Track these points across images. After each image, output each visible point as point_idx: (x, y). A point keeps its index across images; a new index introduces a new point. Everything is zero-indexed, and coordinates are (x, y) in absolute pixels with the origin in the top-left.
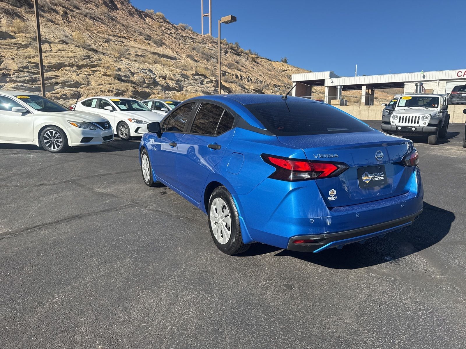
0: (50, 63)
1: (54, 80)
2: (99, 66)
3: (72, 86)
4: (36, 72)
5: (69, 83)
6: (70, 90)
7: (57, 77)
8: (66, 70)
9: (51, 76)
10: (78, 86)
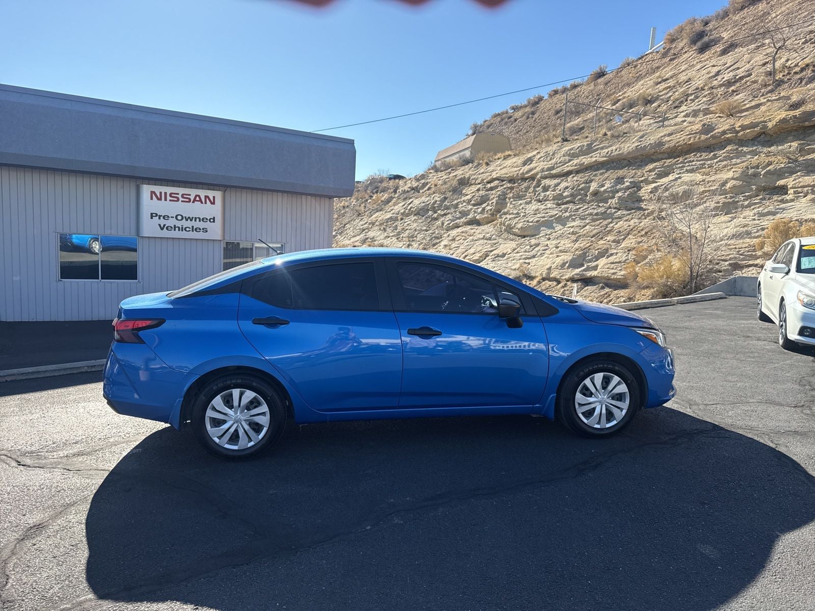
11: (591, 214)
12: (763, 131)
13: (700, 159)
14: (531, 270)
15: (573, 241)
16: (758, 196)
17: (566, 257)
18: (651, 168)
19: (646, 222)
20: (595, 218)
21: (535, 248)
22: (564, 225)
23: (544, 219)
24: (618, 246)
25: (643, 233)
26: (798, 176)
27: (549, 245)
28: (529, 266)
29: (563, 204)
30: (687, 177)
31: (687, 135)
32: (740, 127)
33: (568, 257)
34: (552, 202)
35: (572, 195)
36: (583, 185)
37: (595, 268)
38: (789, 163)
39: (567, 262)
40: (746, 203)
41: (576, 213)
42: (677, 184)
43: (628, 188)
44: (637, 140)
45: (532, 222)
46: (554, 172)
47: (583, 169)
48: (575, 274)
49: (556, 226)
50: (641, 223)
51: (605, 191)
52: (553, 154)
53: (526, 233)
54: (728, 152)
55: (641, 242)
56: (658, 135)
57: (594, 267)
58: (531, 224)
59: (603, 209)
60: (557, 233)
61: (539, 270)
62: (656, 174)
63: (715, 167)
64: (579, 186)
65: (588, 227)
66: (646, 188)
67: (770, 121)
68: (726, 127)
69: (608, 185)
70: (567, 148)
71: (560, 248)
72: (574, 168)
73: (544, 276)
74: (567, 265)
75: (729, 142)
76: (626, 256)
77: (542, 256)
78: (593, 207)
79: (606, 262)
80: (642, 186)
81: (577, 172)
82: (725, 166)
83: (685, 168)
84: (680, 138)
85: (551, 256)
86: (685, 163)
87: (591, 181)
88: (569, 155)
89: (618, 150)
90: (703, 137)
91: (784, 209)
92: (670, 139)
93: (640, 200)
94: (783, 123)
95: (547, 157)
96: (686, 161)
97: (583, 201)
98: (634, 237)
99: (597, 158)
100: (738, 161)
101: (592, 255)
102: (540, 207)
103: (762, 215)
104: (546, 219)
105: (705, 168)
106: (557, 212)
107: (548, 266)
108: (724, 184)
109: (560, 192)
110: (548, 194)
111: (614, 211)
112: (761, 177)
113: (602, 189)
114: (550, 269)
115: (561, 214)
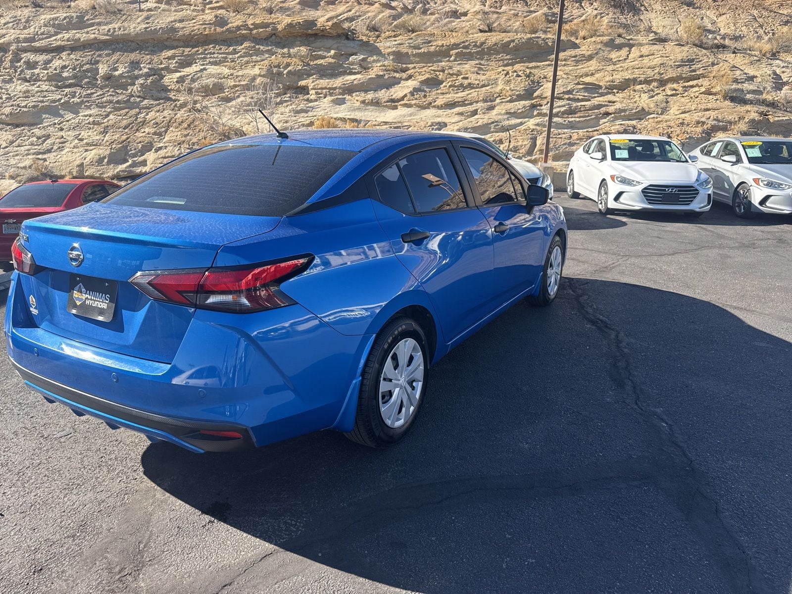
0: (612, 82)
1: (603, 110)
2: (704, 77)
3: (630, 118)
4: (582, 97)
5: (627, 113)
6: (621, 124)
7: (610, 104)
8: (635, 91)
9: (600, 103)
10: (642, 117)
11: (111, 102)
12: (273, 32)
13: (220, 51)
14: (52, 167)
15: (101, 133)
16: (286, 94)
17: (101, 152)
18: (170, 55)
19: (181, 114)
20: (118, 107)
21: (45, 140)
22: (77, 113)
23: (43, 104)
24: (161, 139)
25: (185, 125)
26: (314, 78)
27: (65, 137)
28: (47, 163)
29: (66, 87)
30: (212, 69)
31: (200, 24)
32: (252, 24)
33: (104, 151)
34: (46, 83)
35: (75, 77)
36: (88, 66)
37: (144, 163)
38: (304, 66)
39: (105, 157)
40: (278, 100)
41: (88, 99)
42: (204, 75)
43: (147, 75)
44: (143, 21)
45: (25, 107)
46: (37, 44)
47: (80, 46)
48: (120, 171)
49: (65, 114)
50: (176, 114)
51: (121, 76)
52: (27, 21)
53: (19, 121)
54: (246, 48)
55: (188, 135)
56: (166, 19)
57: (142, 162)
58: (25, 110)
59: (124, 96)
60: (70, 122)
61: (64, 167)
62: (176, 62)
63: (237, 62)
64: (82, 66)
65: (111, 117)
66: (170, 77)
67: (279, 24)
68: (239, 23)
69: (123, 69)
70: (48, 17)
71: (85, 141)
72: (66, 43)
73: (75, 174)
74: (106, 160)
75: (244, 38)
76: (178, 150)
77: (62, 150)
78: (110, 93)
79: (157, 156)
80: (164, 74)
81: (73, 49)
82: (247, 62)
83: (208, 60)
84: (194, 26)
85: (75, 150)
86: (207, 54)
87: (97, 62)
88: (53, 26)
89: (122, 29)
90: (219, 30)
91: (313, 108)
92: (183, 26)
93: (166, 89)
94: (291, 27)
95: (17, 24)
96: (206, 52)
97: (92, 84)
98: (177, 130)
99: (96, 35)
100: (259, 59)
101: (135, 149)
102: (30, 88)
103: (298, 112)
104: (46, 103)
105: (228, 62)
106: (60, 97)
107: (78, 162)
108: (254, 79)
109: (55, 72)
110: (36, 73)
111: (138, 100)
112: (285, 76)
113: (117, 73)
114: (81, 165)
115: (66, 99)
